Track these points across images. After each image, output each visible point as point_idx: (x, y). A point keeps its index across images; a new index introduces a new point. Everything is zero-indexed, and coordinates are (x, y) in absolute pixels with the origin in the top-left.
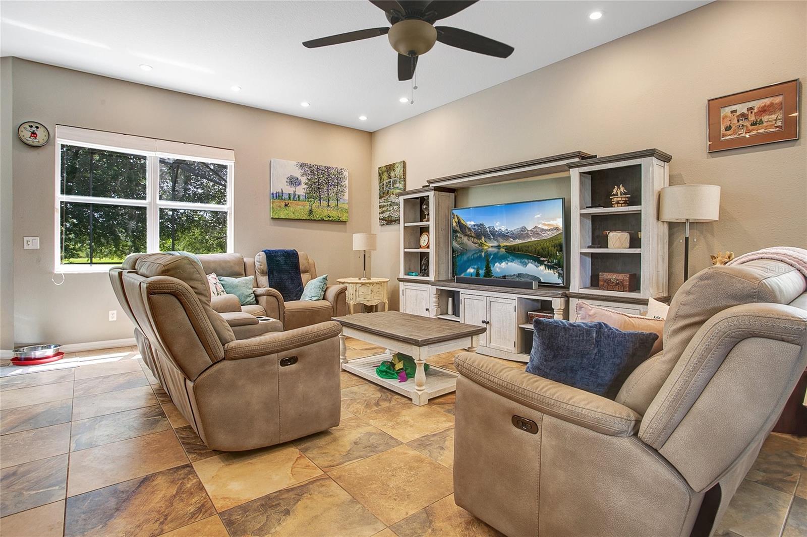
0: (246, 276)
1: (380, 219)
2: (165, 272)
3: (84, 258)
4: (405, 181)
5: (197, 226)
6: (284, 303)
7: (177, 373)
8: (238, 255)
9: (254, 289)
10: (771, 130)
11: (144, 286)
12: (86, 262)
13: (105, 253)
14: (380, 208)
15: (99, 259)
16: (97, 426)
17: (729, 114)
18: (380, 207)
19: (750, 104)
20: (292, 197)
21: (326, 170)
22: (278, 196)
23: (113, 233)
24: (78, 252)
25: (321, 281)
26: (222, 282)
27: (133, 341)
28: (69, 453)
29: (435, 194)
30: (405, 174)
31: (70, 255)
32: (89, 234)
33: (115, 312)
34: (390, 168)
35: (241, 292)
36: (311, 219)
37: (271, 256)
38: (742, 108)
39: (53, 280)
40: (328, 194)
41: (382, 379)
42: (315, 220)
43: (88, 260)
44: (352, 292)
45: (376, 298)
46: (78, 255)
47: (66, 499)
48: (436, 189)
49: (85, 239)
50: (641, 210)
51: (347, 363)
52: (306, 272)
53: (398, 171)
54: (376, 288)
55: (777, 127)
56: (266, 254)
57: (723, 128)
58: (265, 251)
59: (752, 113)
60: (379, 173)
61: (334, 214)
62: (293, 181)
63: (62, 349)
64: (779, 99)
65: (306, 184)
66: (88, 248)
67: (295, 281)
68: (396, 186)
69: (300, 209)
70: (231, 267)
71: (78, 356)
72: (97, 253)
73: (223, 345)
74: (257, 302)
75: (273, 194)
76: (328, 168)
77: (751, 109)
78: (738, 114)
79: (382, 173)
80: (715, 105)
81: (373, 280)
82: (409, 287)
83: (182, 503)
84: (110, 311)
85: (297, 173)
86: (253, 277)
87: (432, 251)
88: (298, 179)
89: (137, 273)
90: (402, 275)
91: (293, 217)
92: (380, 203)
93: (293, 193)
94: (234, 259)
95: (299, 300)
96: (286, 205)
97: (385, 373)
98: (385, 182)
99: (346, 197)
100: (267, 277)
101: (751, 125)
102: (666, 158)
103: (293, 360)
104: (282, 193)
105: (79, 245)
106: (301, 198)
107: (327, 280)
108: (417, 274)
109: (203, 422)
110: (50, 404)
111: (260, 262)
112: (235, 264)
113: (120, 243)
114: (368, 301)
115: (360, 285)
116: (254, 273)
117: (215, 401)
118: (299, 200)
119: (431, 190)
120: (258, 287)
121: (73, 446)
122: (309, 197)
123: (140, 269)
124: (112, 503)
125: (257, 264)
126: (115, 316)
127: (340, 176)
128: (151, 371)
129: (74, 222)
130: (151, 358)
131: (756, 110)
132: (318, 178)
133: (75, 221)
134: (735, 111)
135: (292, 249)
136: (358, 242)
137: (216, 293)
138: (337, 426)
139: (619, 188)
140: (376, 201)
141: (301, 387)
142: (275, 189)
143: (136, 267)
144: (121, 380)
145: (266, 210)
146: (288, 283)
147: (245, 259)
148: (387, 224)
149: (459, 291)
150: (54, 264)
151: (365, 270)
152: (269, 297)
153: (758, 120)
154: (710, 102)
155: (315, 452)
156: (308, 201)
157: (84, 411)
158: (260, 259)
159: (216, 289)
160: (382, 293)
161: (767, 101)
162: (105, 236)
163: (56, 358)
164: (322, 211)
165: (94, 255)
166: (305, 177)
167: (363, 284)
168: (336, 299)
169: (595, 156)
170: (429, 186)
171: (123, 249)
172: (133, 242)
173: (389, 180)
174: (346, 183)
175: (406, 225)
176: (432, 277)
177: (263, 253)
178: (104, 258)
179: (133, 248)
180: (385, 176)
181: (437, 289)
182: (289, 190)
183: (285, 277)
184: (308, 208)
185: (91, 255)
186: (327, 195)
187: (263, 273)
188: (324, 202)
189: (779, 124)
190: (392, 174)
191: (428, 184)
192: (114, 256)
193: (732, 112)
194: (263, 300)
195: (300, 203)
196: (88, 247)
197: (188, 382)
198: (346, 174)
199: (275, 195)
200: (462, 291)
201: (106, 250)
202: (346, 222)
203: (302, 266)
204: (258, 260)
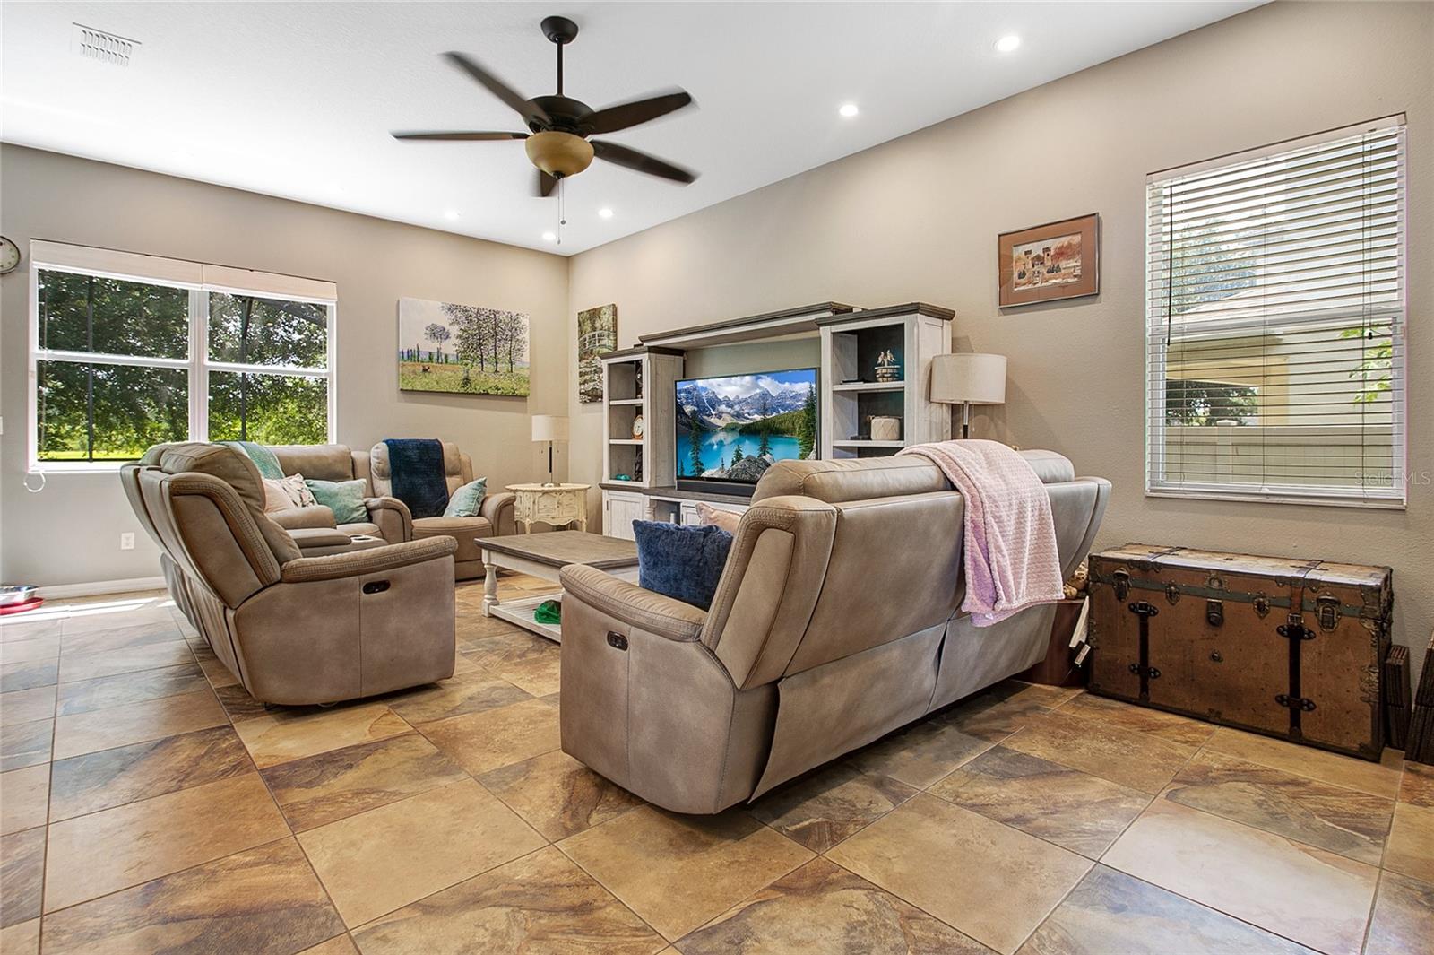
0: (355, 479)
1: (581, 393)
2: (198, 467)
3: (76, 450)
4: (616, 335)
5: (291, 397)
6: (413, 521)
7: (215, 601)
8: (342, 447)
9: (366, 500)
10: (1070, 280)
11: (165, 485)
12: (80, 457)
13: (118, 443)
14: (580, 376)
15: (106, 452)
16: (97, 688)
17: (1023, 255)
18: (581, 374)
19: (1046, 244)
20: (435, 357)
21: (492, 316)
22: (413, 356)
23: (133, 407)
24: (65, 441)
25: (475, 487)
26: (312, 489)
27: (161, 581)
28: (55, 717)
29: (650, 357)
30: (615, 325)
31: (49, 445)
32: (85, 409)
33: (132, 535)
34: (595, 314)
35: (343, 503)
36: (468, 392)
37: (396, 449)
38: (1037, 248)
39: (26, 484)
40: (496, 353)
41: (539, 624)
42: (474, 393)
43: (85, 455)
44: (528, 505)
45: (567, 515)
46: (64, 444)
47: (52, 762)
48: (651, 350)
49: (80, 416)
50: (903, 388)
51: (498, 604)
52: (453, 474)
53: (606, 319)
54: (565, 499)
55: (1075, 276)
56: (389, 445)
57: (1016, 275)
58: (387, 442)
59: (1048, 255)
60: (579, 321)
61: (506, 385)
62: (437, 333)
63: (39, 593)
64: (1076, 239)
65: (459, 337)
66: (85, 433)
67: (436, 488)
68: (602, 342)
69: (450, 377)
70: (330, 465)
71: (68, 603)
72: (102, 441)
73: (281, 565)
74: (370, 519)
75: (403, 352)
76: (495, 313)
77: (1047, 250)
78: (1033, 255)
79: (584, 322)
80: (1007, 241)
81: (564, 486)
82: (616, 498)
83: (211, 763)
84: (123, 534)
85: (444, 320)
86: (365, 480)
87: (646, 443)
88: (444, 329)
89: (160, 470)
90: (606, 480)
91: (436, 388)
92: (580, 368)
93: (436, 351)
94: (334, 452)
95: (442, 515)
96: (425, 370)
97: (545, 617)
98: (587, 336)
99: (526, 358)
100: (390, 481)
101: (1048, 272)
102: (946, 315)
103: (383, 586)
104: (418, 352)
105: (68, 427)
106: (450, 359)
107: (485, 486)
108: (628, 478)
109: (247, 663)
110: (23, 665)
111: (378, 458)
112: (335, 461)
113: (146, 425)
114: (553, 518)
115: (541, 494)
116: (368, 475)
117: (265, 637)
118: (447, 362)
119: (644, 352)
120: (375, 497)
121: (60, 711)
122: (463, 357)
123: (165, 464)
124: (116, 764)
125: (374, 461)
126: (132, 541)
127: (516, 326)
128: (186, 617)
129: (57, 387)
130: (185, 595)
131: (1052, 253)
132: (479, 328)
133: (60, 383)
134: (1029, 252)
135: (433, 439)
136: (541, 429)
137: (300, 504)
138: (449, 678)
139: (886, 355)
140: (575, 366)
141: (393, 624)
142: (407, 344)
143: (161, 463)
144: (139, 634)
145: (388, 377)
146: (425, 492)
147: (354, 454)
148: (590, 401)
149: (679, 503)
150: (27, 458)
151: (551, 471)
152: (386, 511)
153: (1056, 266)
154: (1002, 237)
155: (410, 708)
156: (462, 364)
157: (76, 672)
158: (379, 452)
159: (301, 498)
160: (576, 506)
161: (1064, 241)
162: (116, 413)
163: (30, 606)
164: (484, 377)
165: (95, 445)
166: (457, 327)
167: (545, 493)
168: (497, 513)
169: (851, 310)
170: (642, 345)
171: (152, 435)
172: (172, 422)
173: (594, 333)
174: (525, 336)
175: (612, 403)
176: (646, 483)
177: (385, 444)
178: (116, 452)
179: (170, 434)
180: (588, 326)
181: (651, 500)
182: (432, 346)
183: (419, 481)
184: (461, 375)
185: (91, 444)
186: (493, 355)
187: (382, 475)
188: (489, 366)
189: (1078, 272)
190: (598, 325)
191: (640, 343)
192: (135, 448)
193: (1026, 253)
194: (378, 514)
195: (448, 367)
196: (85, 431)
197: (228, 611)
198: (524, 321)
199: (406, 355)
200: (683, 502)
201: (120, 437)
202: (526, 397)
203: (448, 466)
204: (376, 455)
